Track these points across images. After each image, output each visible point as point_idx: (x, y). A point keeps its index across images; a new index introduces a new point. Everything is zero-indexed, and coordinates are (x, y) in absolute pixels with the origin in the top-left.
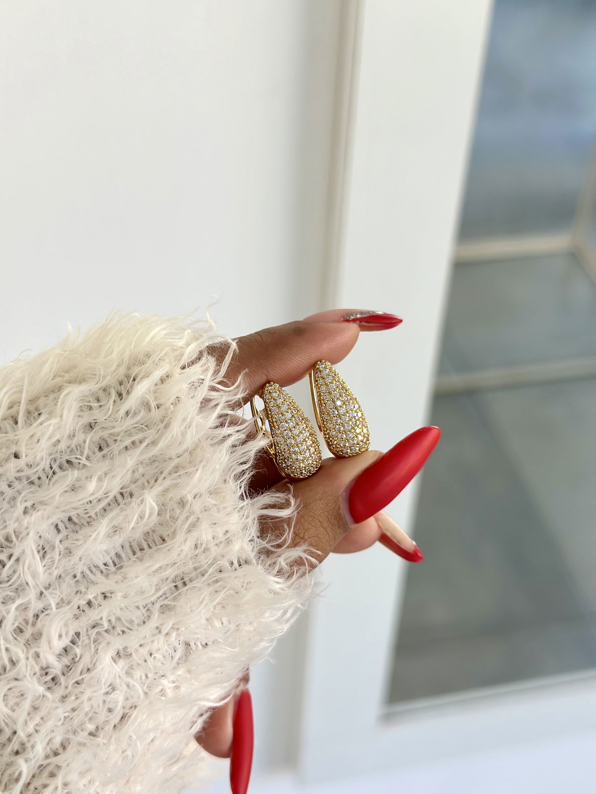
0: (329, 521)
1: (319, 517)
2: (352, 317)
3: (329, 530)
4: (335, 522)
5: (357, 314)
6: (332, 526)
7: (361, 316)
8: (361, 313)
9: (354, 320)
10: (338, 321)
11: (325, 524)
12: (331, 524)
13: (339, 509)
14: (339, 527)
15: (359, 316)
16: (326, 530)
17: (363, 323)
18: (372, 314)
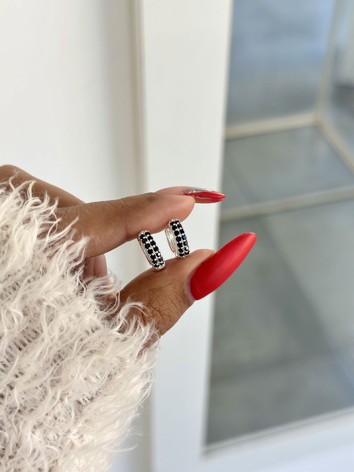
0: (177, 299)
1: (170, 296)
2: (190, 192)
3: (177, 304)
4: (182, 299)
5: (193, 190)
6: (179, 302)
7: (196, 192)
8: (197, 190)
9: (191, 195)
10: (180, 194)
11: (175, 302)
12: (178, 301)
13: (184, 291)
14: (184, 303)
15: (194, 192)
16: (175, 305)
17: (198, 197)
18: (204, 191)
